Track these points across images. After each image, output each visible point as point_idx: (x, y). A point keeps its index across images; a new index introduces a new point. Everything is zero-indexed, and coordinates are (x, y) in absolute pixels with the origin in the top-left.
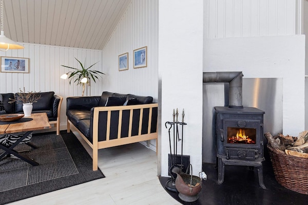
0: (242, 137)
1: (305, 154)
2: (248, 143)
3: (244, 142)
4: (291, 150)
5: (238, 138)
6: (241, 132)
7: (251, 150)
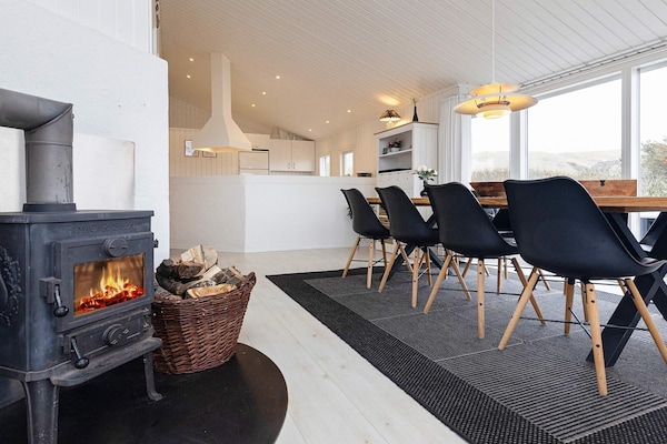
0: (114, 285)
1: (220, 286)
2: (129, 299)
3: (120, 298)
4: (195, 286)
5: (104, 291)
6: (110, 272)
7: (134, 313)
